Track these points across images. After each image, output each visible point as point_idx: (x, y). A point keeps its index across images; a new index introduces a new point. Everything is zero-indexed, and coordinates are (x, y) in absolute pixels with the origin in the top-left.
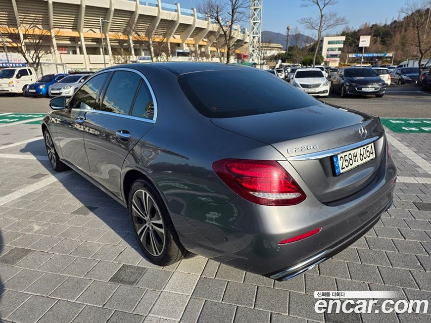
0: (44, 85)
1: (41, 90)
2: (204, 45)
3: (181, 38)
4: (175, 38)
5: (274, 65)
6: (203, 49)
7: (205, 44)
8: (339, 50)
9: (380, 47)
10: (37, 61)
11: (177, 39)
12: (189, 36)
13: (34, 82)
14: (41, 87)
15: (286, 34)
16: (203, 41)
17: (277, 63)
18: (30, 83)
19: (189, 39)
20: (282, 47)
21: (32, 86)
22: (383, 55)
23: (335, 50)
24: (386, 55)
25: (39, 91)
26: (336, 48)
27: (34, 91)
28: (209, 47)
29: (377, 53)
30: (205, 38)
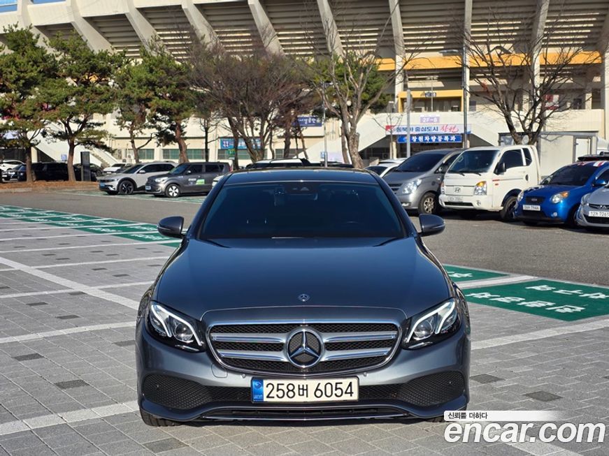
0: (566, 194)
1: (554, 207)
10: (535, 128)
13: (534, 183)
14: (557, 199)
18: (524, 186)
21: (531, 196)
25: (549, 208)
27: (538, 208)
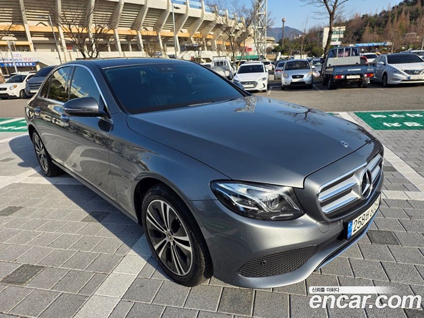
2: (210, 39)
3: (189, 31)
4: (182, 32)
5: (275, 57)
6: (209, 43)
7: (211, 37)
8: (339, 40)
9: (377, 36)
11: (185, 33)
12: (197, 30)
15: (282, 27)
16: (210, 34)
17: (277, 55)
19: (196, 32)
20: (274, 39)
22: (382, 44)
23: (335, 41)
24: (385, 44)
26: (336, 39)
28: (215, 41)
29: (376, 42)
30: (211, 31)
